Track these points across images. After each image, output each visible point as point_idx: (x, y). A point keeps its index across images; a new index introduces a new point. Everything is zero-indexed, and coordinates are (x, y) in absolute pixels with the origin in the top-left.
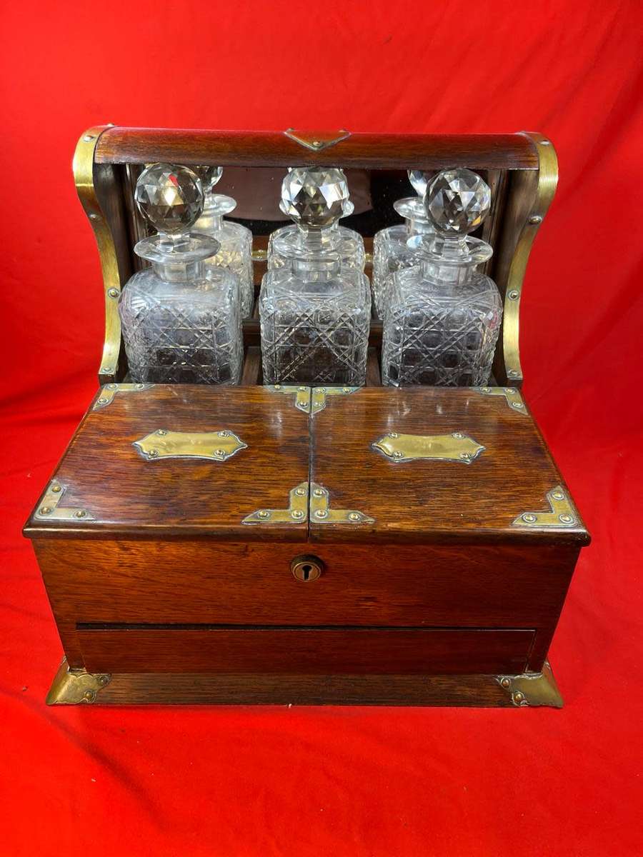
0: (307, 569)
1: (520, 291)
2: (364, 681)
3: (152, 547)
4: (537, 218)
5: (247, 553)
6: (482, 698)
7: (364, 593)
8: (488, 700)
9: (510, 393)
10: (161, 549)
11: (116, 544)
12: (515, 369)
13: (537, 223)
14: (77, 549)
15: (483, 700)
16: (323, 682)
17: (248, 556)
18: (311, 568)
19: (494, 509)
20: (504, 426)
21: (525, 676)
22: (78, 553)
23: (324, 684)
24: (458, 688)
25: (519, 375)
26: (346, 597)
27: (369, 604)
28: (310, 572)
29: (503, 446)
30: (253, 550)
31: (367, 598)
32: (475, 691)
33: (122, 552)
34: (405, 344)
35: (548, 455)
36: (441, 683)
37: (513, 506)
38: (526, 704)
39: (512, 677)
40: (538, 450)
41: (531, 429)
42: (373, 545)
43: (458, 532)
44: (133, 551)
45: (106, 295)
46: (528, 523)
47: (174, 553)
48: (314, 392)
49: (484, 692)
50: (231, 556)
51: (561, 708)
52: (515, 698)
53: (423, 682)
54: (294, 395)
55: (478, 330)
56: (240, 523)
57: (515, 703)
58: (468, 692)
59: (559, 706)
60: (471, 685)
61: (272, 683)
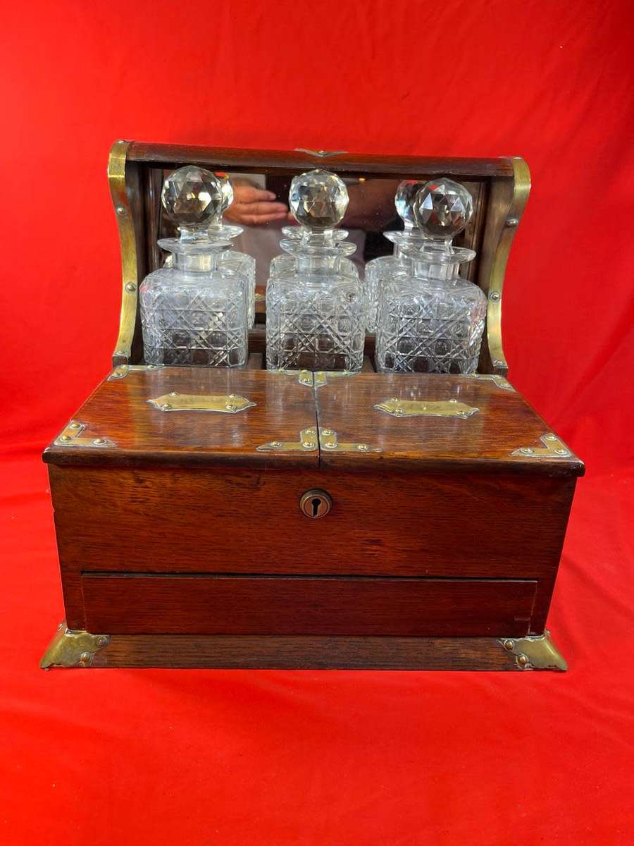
0: (316, 502)
1: (501, 294)
2: (368, 644)
3: (167, 480)
4: (514, 221)
5: (259, 486)
6: (486, 661)
7: (371, 535)
8: (493, 664)
9: (496, 378)
10: (175, 481)
11: (132, 475)
12: (499, 360)
13: (514, 226)
14: (91, 481)
15: (488, 663)
16: (327, 644)
17: (259, 489)
18: (319, 502)
19: (493, 445)
20: (494, 397)
21: (528, 639)
22: (93, 486)
23: (327, 647)
24: (462, 651)
25: (504, 364)
26: (351, 539)
27: (375, 547)
28: (319, 507)
29: (495, 409)
30: (264, 483)
31: (373, 541)
32: (479, 654)
33: (136, 484)
34: (401, 332)
35: (537, 415)
36: (444, 646)
37: (510, 443)
38: (530, 667)
39: (515, 640)
40: (528, 412)
41: (520, 399)
42: (381, 478)
43: (461, 460)
44: (147, 483)
45: (124, 289)
46: (527, 454)
47: (188, 486)
48: (315, 376)
49: (488, 654)
50: (243, 490)
51: (565, 671)
52: (519, 661)
53: (427, 645)
54: (297, 376)
55: (466, 318)
56: (254, 450)
57: (519, 667)
58: (473, 655)
59: (564, 669)
60: (475, 648)
61: (277, 645)
